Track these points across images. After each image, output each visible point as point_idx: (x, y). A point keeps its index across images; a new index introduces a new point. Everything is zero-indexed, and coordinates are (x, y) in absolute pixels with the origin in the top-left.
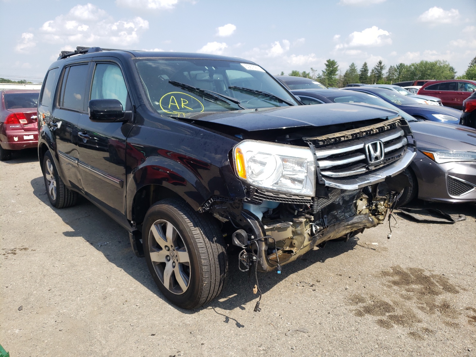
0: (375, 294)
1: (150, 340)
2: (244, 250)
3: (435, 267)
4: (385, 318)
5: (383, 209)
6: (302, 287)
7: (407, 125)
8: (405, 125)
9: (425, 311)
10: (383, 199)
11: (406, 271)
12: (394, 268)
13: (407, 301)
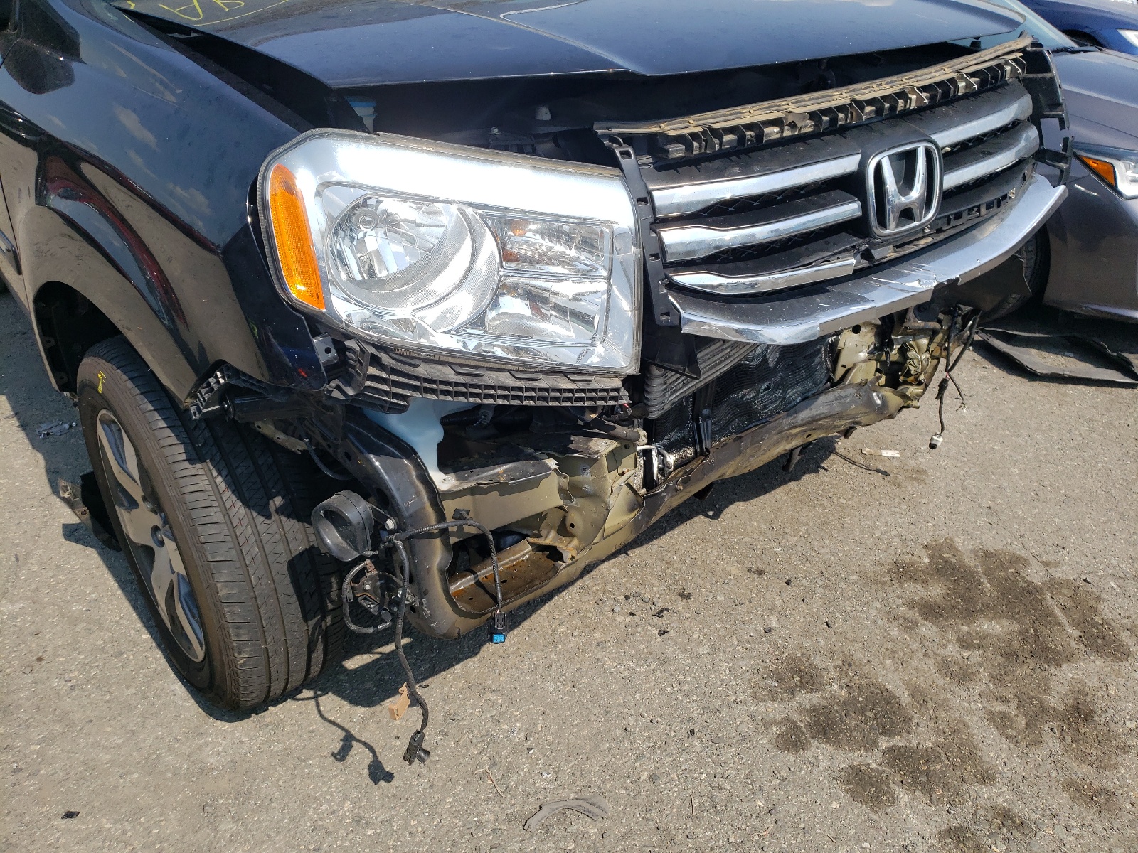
0: (859, 656)
1: (51, 840)
2: (368, 561)
3: (1065, 552)
4: (872, 760)
5: (925, 363)
6: (629, 619)
7: (1049, 75)
8: (1040, 76)
9: (1011, 732)
10: (929, 329)
11: (972, 564)
12: (934, 550)
13: (956, 687)
